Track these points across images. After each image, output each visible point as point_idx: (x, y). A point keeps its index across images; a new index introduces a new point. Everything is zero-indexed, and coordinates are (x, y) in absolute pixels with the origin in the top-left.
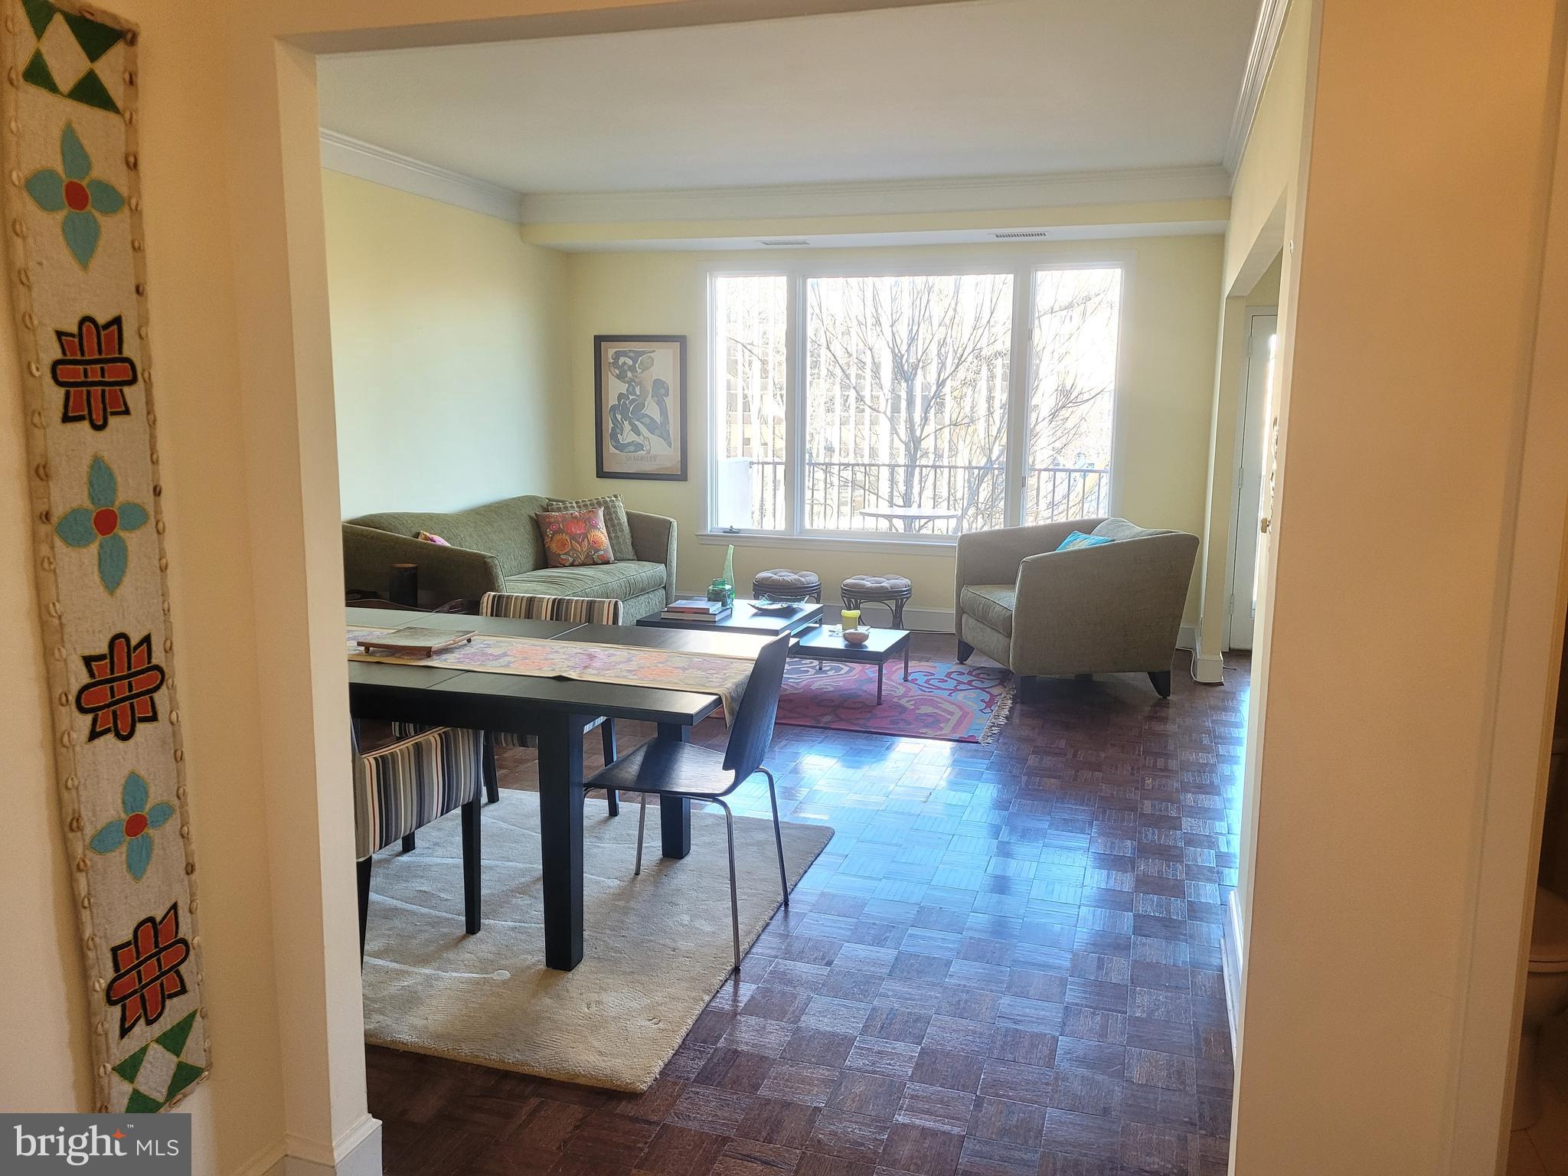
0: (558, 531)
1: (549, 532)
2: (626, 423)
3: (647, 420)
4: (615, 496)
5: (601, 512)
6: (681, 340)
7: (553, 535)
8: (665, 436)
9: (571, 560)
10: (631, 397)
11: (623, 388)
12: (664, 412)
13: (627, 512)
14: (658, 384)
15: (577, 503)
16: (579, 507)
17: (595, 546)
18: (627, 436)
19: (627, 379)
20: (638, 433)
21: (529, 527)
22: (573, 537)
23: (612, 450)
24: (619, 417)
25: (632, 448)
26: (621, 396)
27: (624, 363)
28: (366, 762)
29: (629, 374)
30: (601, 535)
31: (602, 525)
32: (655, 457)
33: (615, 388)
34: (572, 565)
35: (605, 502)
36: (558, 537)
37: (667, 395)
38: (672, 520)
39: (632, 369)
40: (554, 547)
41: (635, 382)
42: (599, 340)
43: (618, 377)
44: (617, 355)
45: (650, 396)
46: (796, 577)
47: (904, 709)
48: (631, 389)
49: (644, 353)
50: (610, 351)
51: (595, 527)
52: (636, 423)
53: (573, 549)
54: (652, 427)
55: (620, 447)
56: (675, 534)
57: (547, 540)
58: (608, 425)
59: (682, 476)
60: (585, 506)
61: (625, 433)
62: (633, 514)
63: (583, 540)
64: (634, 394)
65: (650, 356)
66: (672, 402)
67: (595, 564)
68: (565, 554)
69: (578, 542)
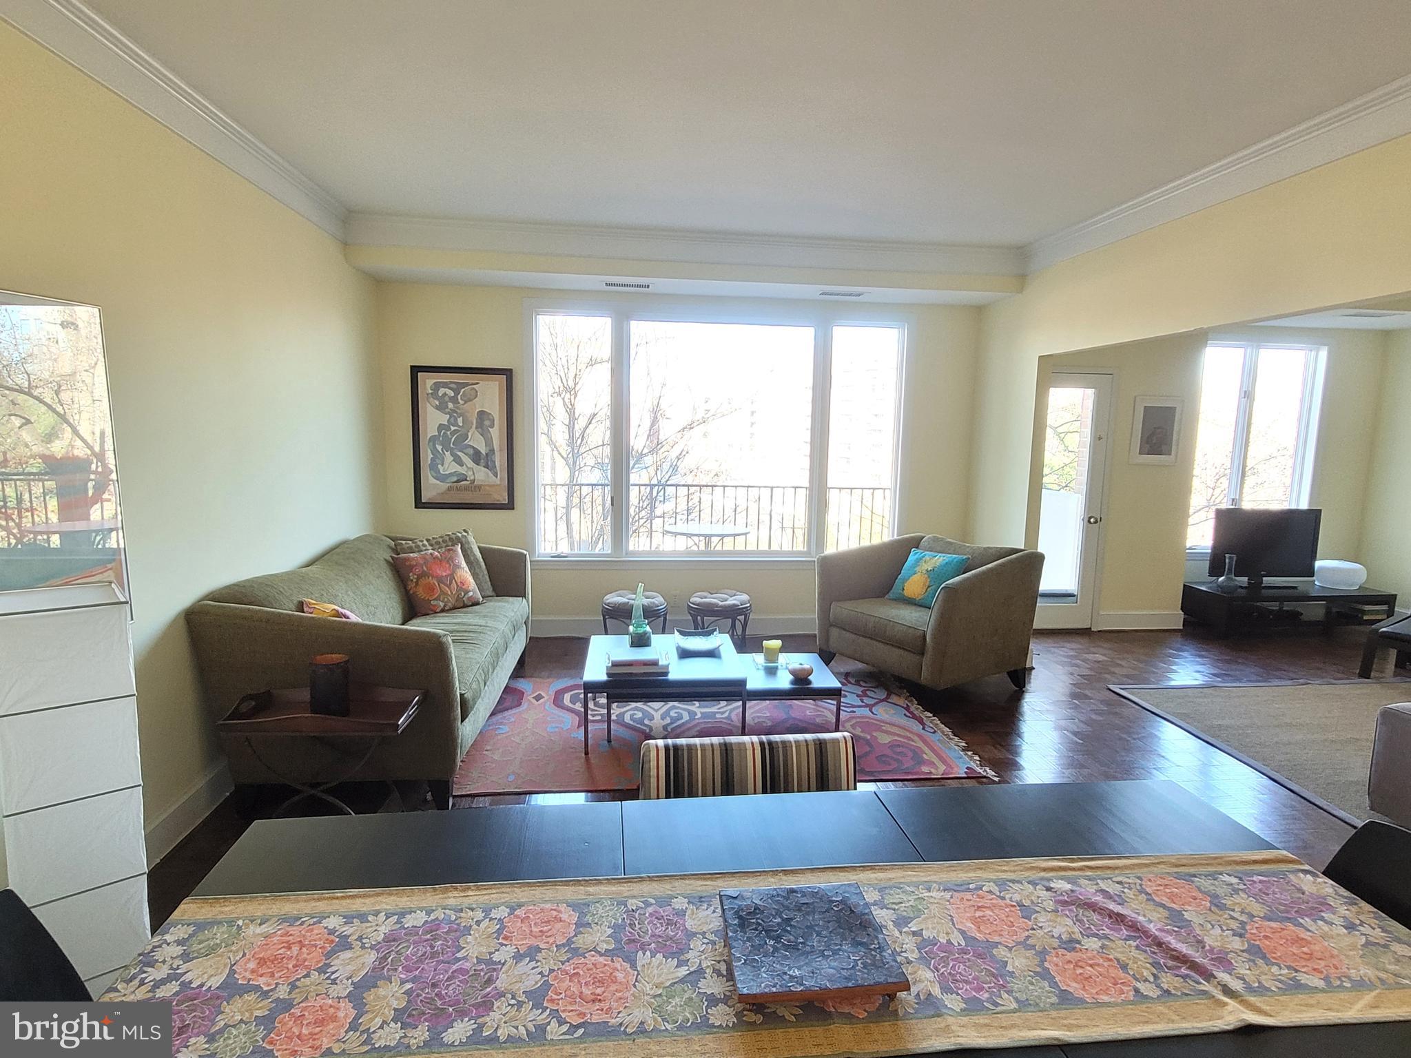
0: (423, 575)
1: (413, 577)
2: (448, 454)
4: (465, 531)
5: (459, 548)
6: (508, 373)
7: (418, 579)
8: (490, 465)
9: (442, 604)
10: (453, 428)
11: (444, 419)
12: (489, 442)
13: (479, 547)
15: (428, 540)
16: (431, 545)
17: (462, 588)
18: (449, 467)
19: (447, 410)
20: (461, 464)
21: (389, 573)
22: (440, 580)
23: (433, 481)
24: (439, 448)
25: (456, 479)
26: (441, 427)
27: (445, 394)
29: (451, 405)
30: (465, 574)
31: (464, 564)
32: (479, 487)
33: (433, 419)
34: (443, 611)
35: (458, 538)
36: (423, 581)
37: (492, 426)
38: (525, 552)
39: (454, 400)
40: (421, 593)
41: (456, 412)
42: (415, 370)
43: (437, 408)
44: (437, 386)
45: (474, 426)
47: (865, 740)
48: (452, 420)
49: (467, 384)
50: (427, 382)
51: (458, 567)
52: (459, 453)
53: (442, 592)
55: (440, 478)
56: (528, 565)
57: (411, 585)
58: (427, 456)
59: (510, 506)
60: (438, 543)
61: (446, 465)
62: (485, 548)
63: (451, 583)
64: (456, 424)
65: (474, 389)
66: (497, 433)
67: (465, 606)
68: (435, 599)
69: (445, 585)
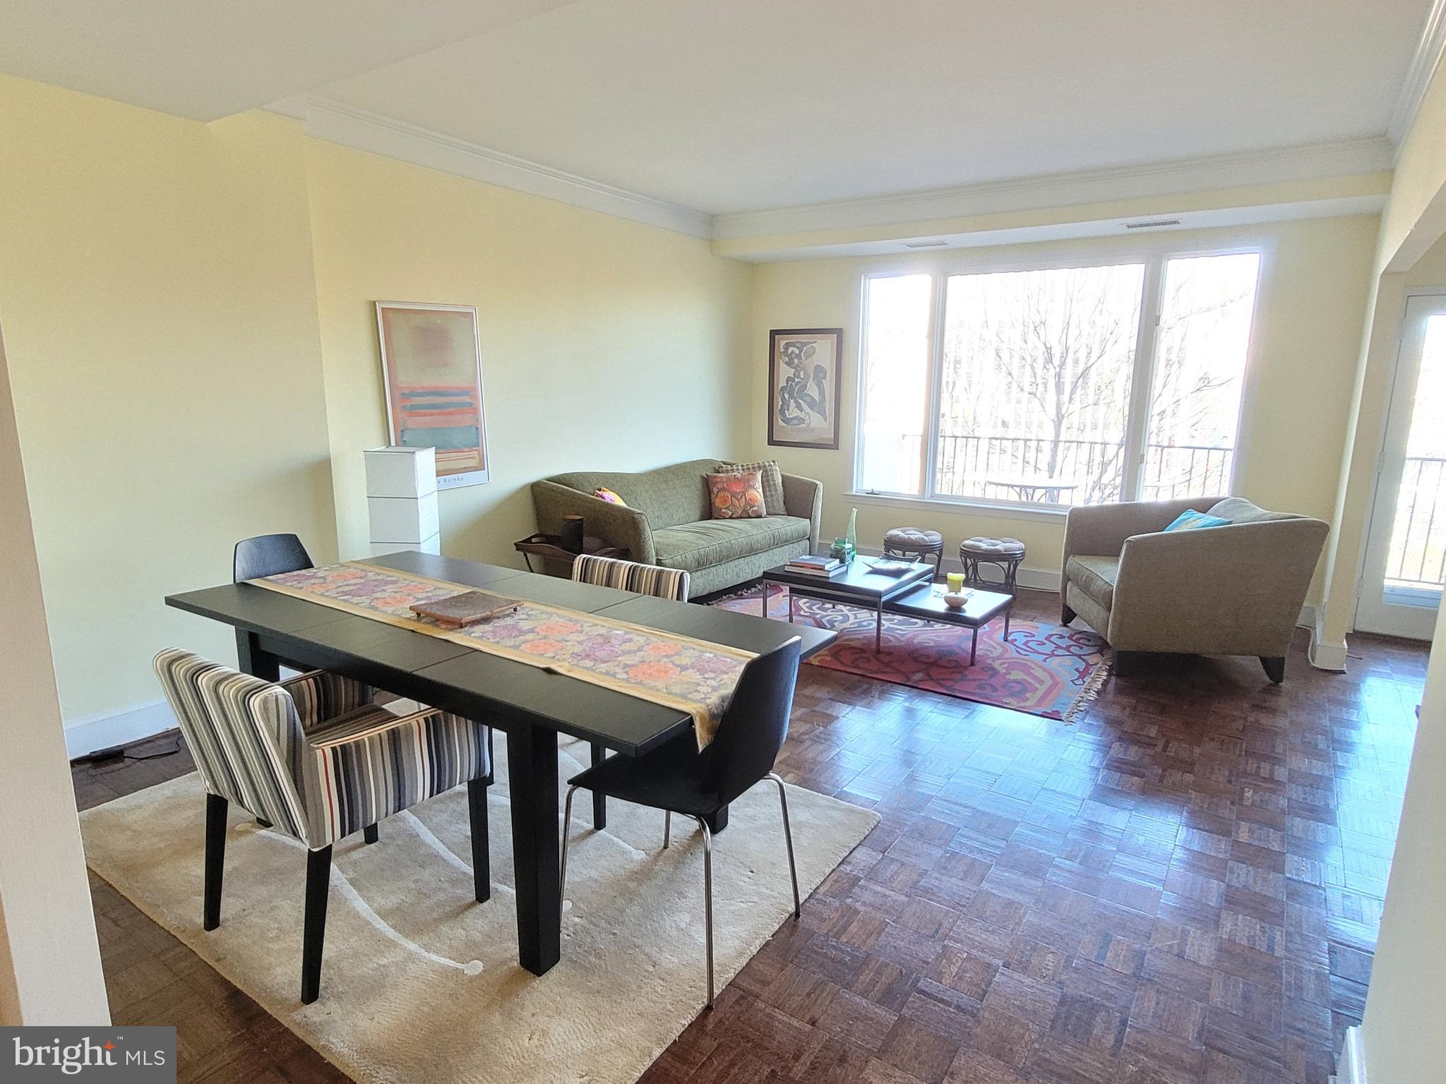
0: (724, 489)
1: (715, 490)
2: (792, 401)
3: (808, 399)
4: (774, 462)
5: (759, 475)
6: (839, 332)
7: (718, 492)
8: (822, 413)
9: (730, 513)
10: (797, 380)
11: (791, 372)
12: (822, 392)
13: (782, 476)
14: (819, 369)
15: (742, 466)
16: (743, 470)
17: (751, 503)
18: (793, 412)
19: (794, 365)
20: (801, 410)
21: (699, 486)
22: (734, 495)
23: (781, 423)
24: (787, 396)
25: (795, 422)
26: (789, 379)
27: (793, 352)
28: (319, 752)
29: (796, 361)
30: (757, 493)
31: (759, 485)
32: (813, 430)
33: (784, 372)
34: (731, 518)
35: (765, 466)
36: (720, 494)
37: (825, 378)
38: (818, 482)
39: (798, 356)
40: (717, 502)
41: (800, 367)
42: (773, 333)
43: (787, 364)
44: (787, 346)
45: (812, 379)
46: (921, 535)
47: (995, 673)
48: (796, 373)
49: (809, 343)
50: (782, 342)
51: (753, 486)
52: (800, 401)
53: (732, 504)
54: (812, 404)
55: (786, 421)
56: (820, 494)
57: (713, 496)
58: (778, 403)
59: (834, 446)
60: (748, 469)
61: (791, 409)
62: (787, 477)
63: (741, 498)
64: (799, 377)
65: (813, 347)
66: (829, 384)
67: (750, 517)
68: (726, 508)
69: (737, 499)
